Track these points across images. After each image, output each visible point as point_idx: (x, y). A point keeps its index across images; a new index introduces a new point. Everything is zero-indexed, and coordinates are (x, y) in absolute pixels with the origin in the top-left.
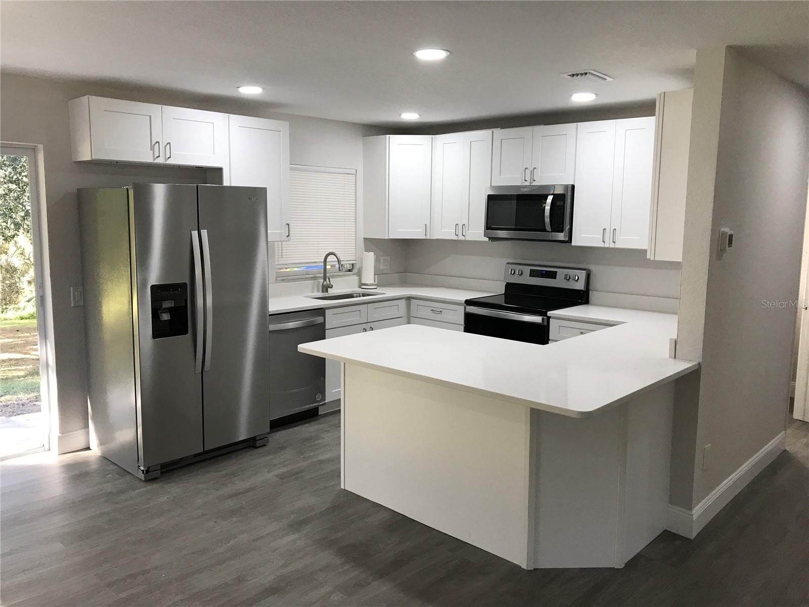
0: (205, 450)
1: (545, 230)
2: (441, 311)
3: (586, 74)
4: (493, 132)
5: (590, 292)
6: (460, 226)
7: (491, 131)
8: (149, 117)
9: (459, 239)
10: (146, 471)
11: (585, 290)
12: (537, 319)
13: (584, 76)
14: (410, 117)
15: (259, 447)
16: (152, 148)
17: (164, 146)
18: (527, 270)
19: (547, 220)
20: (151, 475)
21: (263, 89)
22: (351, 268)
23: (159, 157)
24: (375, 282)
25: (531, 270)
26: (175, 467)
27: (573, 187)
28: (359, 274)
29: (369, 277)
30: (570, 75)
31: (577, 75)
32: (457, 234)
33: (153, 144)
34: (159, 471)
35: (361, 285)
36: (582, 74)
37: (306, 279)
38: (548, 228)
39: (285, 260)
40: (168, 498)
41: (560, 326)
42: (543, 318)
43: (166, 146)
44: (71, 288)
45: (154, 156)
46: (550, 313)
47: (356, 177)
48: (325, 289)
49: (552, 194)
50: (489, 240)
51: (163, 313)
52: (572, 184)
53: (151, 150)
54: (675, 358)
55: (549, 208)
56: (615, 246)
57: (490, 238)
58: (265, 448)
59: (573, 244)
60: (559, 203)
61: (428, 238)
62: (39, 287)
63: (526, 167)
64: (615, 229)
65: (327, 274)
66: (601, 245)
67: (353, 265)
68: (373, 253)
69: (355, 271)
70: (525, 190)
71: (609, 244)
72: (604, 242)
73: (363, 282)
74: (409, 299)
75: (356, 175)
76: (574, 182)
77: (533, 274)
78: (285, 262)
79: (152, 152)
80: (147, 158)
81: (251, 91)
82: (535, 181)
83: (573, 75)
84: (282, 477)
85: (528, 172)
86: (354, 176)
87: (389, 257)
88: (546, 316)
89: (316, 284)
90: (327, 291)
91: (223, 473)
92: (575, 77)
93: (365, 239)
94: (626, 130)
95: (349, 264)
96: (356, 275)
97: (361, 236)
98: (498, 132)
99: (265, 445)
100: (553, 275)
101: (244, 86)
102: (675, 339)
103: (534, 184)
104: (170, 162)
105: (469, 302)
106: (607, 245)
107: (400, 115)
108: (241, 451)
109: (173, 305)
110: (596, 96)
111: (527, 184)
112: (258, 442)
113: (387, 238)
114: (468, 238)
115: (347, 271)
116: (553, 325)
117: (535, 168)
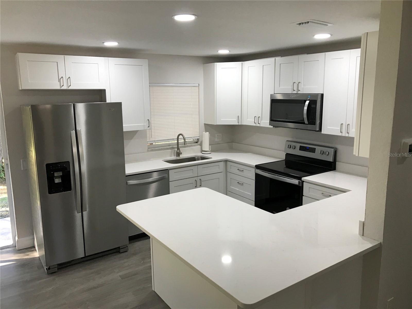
0: (86, 255)
1: (304, 123)
2: (243, 170)
3: (308, 22)
4: (275, 59)
5: (337, 163)
6: (257, 118)
7: (274, 58)
8: (56, 63)
9: (257, 125)
10: (48, 268)
11: (333, 161)
12: (296, 182)
13: (307, 24)
14: (224, 52)
15: (122, 253)
16: (59, 81)
17: (67, 79)
18: (298, 146)
19: (305, 116)
20: (51, 271)
21: (118, 43)
22: (197, 141)
23: (63, 86)
24: (209, 150)
25: (300, 146)
26: (69, 265)
27: (322, 95)
28: (201, 145)
29: (206, 147)
30: (298, 24)
31: (303, 23)
32: (255, 122)
33: (60, 78)
34: (57, 268)
35: (202, 151)
36: (306, 23)
37: (167, 149)
38: (306, 122)
39: (154, 139)
40: (53, 288)
41: (309, 188)
42: (299, 181)
43: (68, 79)
44: (21, 160)
45: (60, 85)
46: (304, 179)
47: (199, 88)
48: (178, 155)
49: (309, 100)
50: (273, 127)
51: (56, 178)
52: (322, 93)
53: (59, 82)
54: (363, 235)
55: (306, 108)
56: (348, 135)
57: (273, 126)
58: (126, 253)
59: (322, 132)
60: (313, 106)
61: (240, 124)
62: (5, 160)
63: (294, 82)
64: (349, 124)
65: (179, 146)
66: (340, 134)
67: (198, 139)
68: (208, 133)
69: (199, 143)
70: (293, 96)
71: (344, 134)
72: (341, 132)
73: (203, 149)
74: (226, 161)
75: (199, 87)
76: (323, 92)
77: (302, 148)
78: (154, 140)
79: (59, 83)
80: (57, 86)
81: (111, 44)
82: (300, 90)
83: (300, 24)
84: (123, 277)
85: (295, 85)
86: (198, 88)
87: (221, 134)
88: (301, 180)
89: (173, 152)
90: (179, 156)
91: (93, 270)
92: (301, 25)
93: (205, 124)
94: (357, 57)
95: (196, 139)
96: (199, 145)
97: (203, 122)
98: (278, 59)
99: (126, 251)
100: (313, 150)
101: (106, 42)
102: (363, 222)
103: (299, 92)
104: (70, 88)
105: (258, 167)
106: (343, 135)
107: (218, 51)
108: (110, 255)
109: (61, 174)
110: (331, 36)
111: (295, 92)
112: (121, 250)
113: (215, 124)
114: (261, 125)
115: (194, 143)
116: (306, 187)
117: (300, 82)
